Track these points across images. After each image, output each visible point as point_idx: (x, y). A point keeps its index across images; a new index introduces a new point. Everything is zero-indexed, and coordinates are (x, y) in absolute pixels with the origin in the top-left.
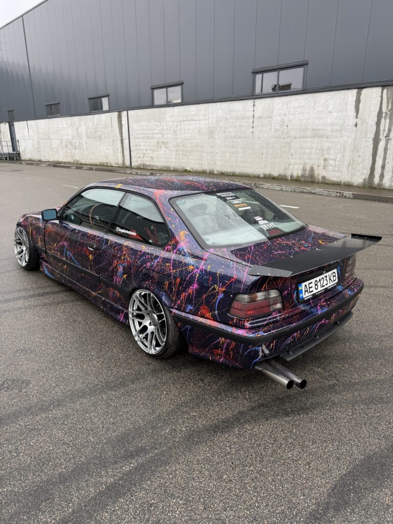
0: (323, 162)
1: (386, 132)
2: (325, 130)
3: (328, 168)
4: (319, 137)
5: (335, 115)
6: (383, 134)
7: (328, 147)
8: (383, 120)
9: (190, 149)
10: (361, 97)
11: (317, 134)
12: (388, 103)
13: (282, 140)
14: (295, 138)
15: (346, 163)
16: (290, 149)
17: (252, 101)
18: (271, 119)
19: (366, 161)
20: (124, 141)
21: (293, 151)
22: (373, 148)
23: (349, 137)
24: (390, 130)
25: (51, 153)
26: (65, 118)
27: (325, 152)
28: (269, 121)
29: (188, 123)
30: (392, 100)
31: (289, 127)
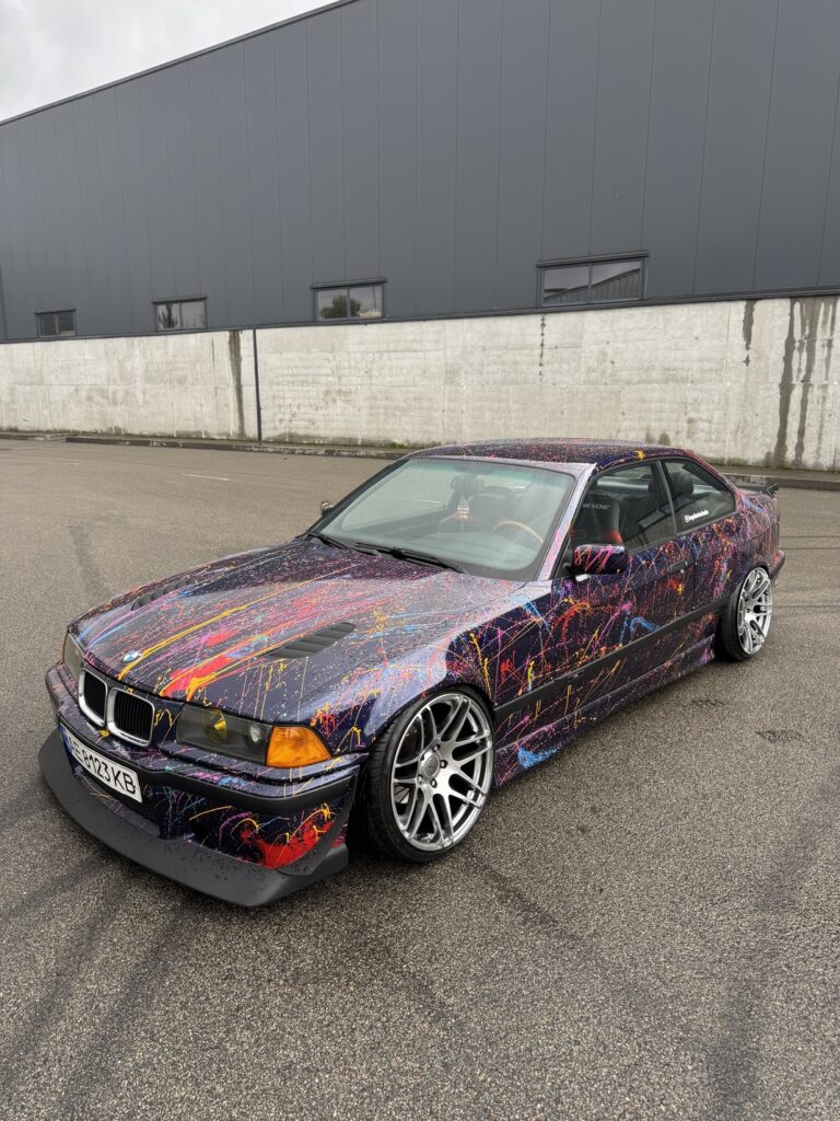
0: (685, 425)
1: (803, 374)
2: (688, 370)
3: (696, 436)
4: (677, 381)
5: (706, 343)
6: (798, 376)
7: (696, 400)
8: (796, 354)
9: (403, 404)
10: (754, 313)
11: (671, 376)
12: (803, 325)
13: (602, 388)
14: (629, 383)
15: (732, 427)
16: (619, 402)
17: (539, 317)
18: (578, 350)
19: (769, 423)
20: (244, 389)
21: (624, 406)
22: (782, 401)
23: (735, 382)
24: (809, 370)
25: (46, 412)
26: (88, 341)
27: (689, 407)
28: (575, 353)
29: (398, 355)
30: (811, 321)
31: (616, 364)
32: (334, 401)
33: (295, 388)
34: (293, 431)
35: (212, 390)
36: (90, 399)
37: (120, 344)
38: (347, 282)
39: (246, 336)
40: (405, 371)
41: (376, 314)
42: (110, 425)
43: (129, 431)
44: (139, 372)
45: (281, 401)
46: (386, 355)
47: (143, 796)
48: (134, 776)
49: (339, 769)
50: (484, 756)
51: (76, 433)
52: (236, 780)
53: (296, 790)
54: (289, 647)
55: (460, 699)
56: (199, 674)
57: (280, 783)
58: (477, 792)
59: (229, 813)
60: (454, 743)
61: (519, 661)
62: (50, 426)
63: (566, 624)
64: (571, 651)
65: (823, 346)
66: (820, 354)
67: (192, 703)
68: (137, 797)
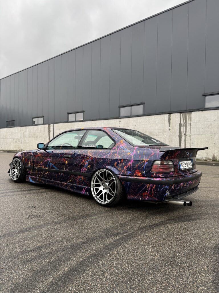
2: (155, 132)
5: (159, 125)
6: (183, 133)
8: (182, 127)
10: (171, 117)
12: (183, 120)
17: (119, 119)
22: (179, 140)
23: (167, 135)
24: (186, 132)
25: (6, 146)
26: (17, 128)
30: (185, 118)
36: (16, 142)
37: (24, 128)
38: (76, 112)
39: (52, 125)
41: (82, 119)
44: (27, 135)
65: (189, 125)
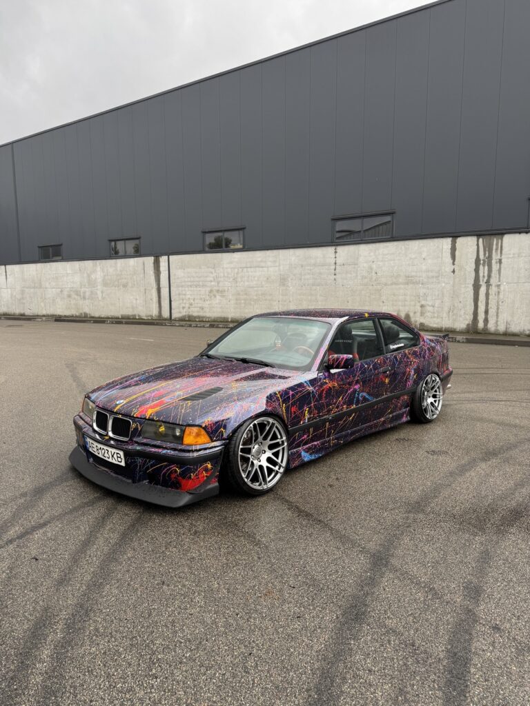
0: (419, 308)
1: (486, 278)
3: (425, 315)
4: (413, 283)
5: (430, 261)
7: (425, 294)
8: (481, 267)
10: (456, 245)
11: (409, 280)
12: (485, 251)
13: (370, 287)
14: (386, 284)
15: (446, 309)
16: (380, 296)
17: (333, 248)
18: (356, 266)
19: (468, 307)
20: (162, 289)
21: (384, 298)
22: (474, 294)
23: (447, 283)
24: (489, 276)
25: (42, 304)
26: (70, 263)
27: (421, 298)
28: (354, 268)
29: (252, 269)
30: (488, 248)
31: (378, 274)
32: (215, 296)
33: (192, 289)
34: (190, 314)
35: (143, 290)
36: (69, 296)
37: (89, 264)
38: (223, 229)
39: (163, 260)
40: (256, 279)
41: (240, 246)
42: (81, 311)
43: (93, 315)
44: (100, 280)
45: (184, 296)
46: (245, 270)
47: (126, 463)
48: (122, 453)
49: (215, 447)
50: (283, 449)
51: (60, 316)
52: (169, 451)
53: (196, 454)
54: (192, 396)
55: (271, 420)
56: (152, 407)
57: (189, 451)
58: (280, 466)
59: (166, 466)
60: (268, 442)
61: (301, 407)
62: (44, 313)
63: (324, 392)
64: (328, 406)
65: (496, 263)
66: (495, 267)
67: (149, 419)
68: (123, 464)
